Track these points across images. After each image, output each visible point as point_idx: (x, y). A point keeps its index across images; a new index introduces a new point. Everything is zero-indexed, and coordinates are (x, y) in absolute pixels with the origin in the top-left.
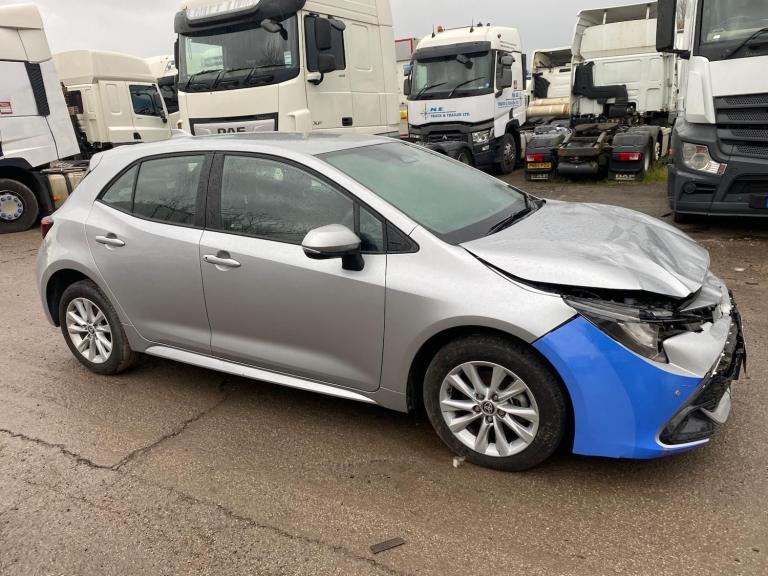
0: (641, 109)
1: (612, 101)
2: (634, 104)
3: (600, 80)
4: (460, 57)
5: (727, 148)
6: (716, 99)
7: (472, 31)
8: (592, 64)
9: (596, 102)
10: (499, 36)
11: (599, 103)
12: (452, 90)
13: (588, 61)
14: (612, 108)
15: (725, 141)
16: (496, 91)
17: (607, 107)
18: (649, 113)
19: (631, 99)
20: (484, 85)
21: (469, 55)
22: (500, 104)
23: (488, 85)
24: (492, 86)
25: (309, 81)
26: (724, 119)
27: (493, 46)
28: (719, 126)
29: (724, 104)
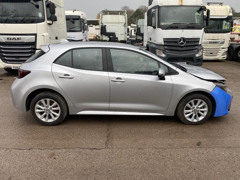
0: (119, 39)
1: (111, 37)
2: (117, 38)
3: (108, 30)
4: (71, 20)
5: (167, 51)
6: (164, 39)
7: (74, 12)
8: (105, 26)
9: (107, 37)
10: (82, 15)
11: (108, 37)
12: (69, 29)
13: (104, 25)
14: (112, 39)
15: (166, 49)
16: (83, 31)
17: (110, 38)
18: (121, 41)
19: (117, 36)
20: (79, 29)
21: (74, 19)
22: (84, 35)
23: (80, 29)
24: (81, 29)
25: (48, 24)
26: (166, 44)
27: (81, 18)
28: (165, 45)
29: (165, 40)
